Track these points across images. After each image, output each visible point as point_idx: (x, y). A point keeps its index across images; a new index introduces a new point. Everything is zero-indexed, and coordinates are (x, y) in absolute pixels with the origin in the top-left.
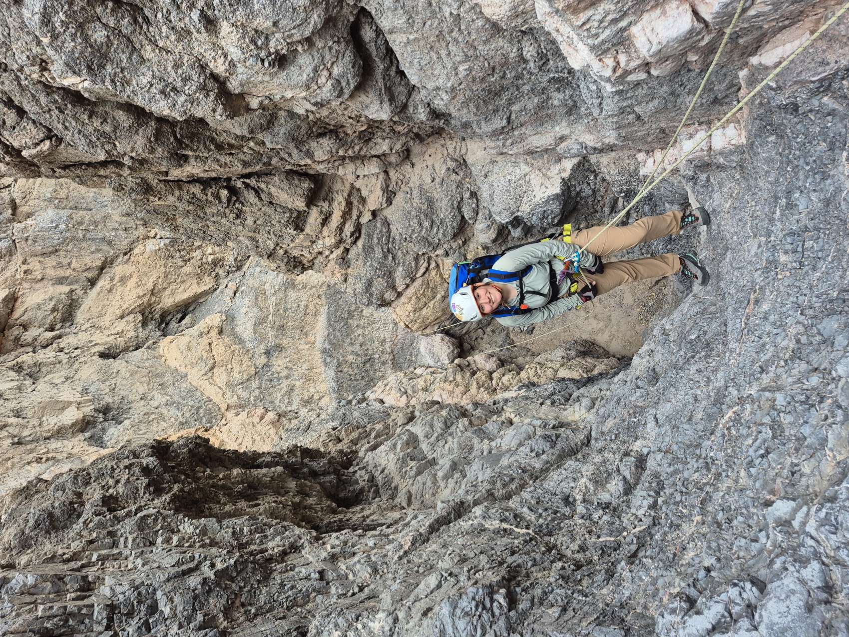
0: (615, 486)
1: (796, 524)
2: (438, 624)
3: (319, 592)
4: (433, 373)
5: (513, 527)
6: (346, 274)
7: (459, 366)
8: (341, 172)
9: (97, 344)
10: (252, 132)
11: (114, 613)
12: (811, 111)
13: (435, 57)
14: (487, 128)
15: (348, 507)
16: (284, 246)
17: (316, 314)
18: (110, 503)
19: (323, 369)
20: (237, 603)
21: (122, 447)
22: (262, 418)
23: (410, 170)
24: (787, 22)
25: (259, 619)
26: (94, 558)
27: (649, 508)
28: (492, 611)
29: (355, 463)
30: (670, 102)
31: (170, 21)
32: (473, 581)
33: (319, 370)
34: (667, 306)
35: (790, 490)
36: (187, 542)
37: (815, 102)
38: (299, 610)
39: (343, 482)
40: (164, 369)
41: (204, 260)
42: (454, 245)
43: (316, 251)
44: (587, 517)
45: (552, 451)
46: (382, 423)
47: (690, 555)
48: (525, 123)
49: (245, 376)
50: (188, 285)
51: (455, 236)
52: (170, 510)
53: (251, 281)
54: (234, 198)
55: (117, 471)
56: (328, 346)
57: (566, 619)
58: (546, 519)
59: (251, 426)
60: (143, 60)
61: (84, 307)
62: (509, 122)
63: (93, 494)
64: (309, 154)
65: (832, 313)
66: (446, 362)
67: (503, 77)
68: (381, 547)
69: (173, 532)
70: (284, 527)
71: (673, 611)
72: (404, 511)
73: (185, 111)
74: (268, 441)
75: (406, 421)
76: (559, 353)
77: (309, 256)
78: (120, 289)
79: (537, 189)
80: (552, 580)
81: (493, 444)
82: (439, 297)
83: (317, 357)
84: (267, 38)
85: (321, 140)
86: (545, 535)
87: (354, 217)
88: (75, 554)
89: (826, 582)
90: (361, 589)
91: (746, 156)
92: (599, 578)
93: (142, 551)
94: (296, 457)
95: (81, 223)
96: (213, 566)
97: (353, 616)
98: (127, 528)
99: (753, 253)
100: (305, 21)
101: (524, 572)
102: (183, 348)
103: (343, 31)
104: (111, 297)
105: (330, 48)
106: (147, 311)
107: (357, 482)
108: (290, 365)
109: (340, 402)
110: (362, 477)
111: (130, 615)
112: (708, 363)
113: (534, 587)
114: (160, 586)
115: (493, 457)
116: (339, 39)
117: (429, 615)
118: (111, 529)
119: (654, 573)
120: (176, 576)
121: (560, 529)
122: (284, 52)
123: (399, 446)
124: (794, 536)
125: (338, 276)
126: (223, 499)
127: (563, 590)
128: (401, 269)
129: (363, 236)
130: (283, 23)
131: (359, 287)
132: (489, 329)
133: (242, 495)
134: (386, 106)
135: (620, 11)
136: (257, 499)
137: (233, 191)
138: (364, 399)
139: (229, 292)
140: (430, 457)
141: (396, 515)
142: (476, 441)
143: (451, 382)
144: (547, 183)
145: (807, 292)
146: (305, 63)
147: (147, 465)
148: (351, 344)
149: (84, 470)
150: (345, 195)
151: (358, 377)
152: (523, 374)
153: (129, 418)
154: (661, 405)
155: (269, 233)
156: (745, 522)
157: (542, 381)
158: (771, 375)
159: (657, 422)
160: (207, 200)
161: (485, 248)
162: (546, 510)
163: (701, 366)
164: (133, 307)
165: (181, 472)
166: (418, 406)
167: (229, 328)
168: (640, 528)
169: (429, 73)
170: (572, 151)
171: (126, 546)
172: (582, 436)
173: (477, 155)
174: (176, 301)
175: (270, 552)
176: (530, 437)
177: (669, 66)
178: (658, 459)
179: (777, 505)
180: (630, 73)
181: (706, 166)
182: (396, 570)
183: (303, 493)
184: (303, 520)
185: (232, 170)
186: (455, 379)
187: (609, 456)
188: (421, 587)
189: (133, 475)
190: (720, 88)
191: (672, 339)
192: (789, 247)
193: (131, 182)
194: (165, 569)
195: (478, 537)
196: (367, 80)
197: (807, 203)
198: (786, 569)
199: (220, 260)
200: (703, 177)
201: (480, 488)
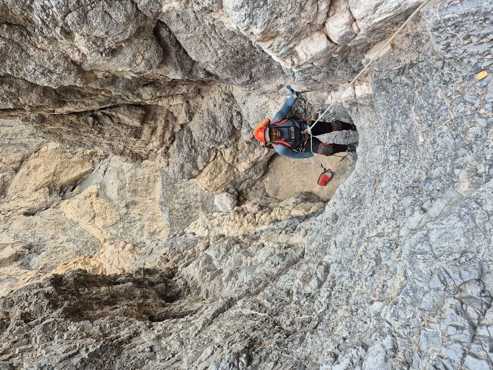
0: (314, 283)
1: (382, 315)
3: (150, 359)
4: (223, 215)
5: (257, 312)
6: (168, 161)
7: (237, 211)
8: (160, 104)
9: (22, 208)
10: (102, 86)
12: (397, 83)
13: (203, 46)
14: (240, 82)
15: (172, 302)
16: (129, 148)
17: (154, 182)
18: (26, 317)
19: (161, 213)
21: (41, 269)
22: (123, 248)
23: (201, 100)
24: (378, 40)
26: (17, 352)
27: (327, 298)
28: (238, 368)
29: (176, 274)
30: (330, 73)
31: (43, 33)
32: (229, 350)
33: (158, 215)
34: (348, 172)
35: (381, 295)
36: (73, 336)
37: (398, 79)
39: (168, 288)
40: (64, 220)
41: (85, 153)
42: (230, 142)
43: (149, 149)
44: (298, 303)
45: (283, 263)
46: (192, 249)
47: (339, 328)
48: (260, 78)
49: (114, 221)
50: (76, 168)
51: (230, 137)
52: (62, 318)
53: (114, 164)
54: (97, 122)
55: (29, 297)
56: (163, 200)
58: (276, 306)
59: (117, 253)
60: (29, 56)
61: (12, 185)
62: (251, 78)
63: (15, 312)
64: (139, 96)
66: (230, 208)
67: (243, 56)
68: (186, 329)
69: (64, 331)
70: (130, 322)
71: (327, 363)
72: (204, 301)
73: (57, 84)
74: (128, 261)
75: (204, 248)
76: (293, 200)
77: (145, 152)
78: (34, 173)
79: (273, 110)
80: (272, 345)
81: (253, 259)
82: (223, 172)
83: (157, 207)
84: (103, 41)
85: (145, 88)
86: (274, 316)
87: (171, 129)
88: (5, 350)
89: (394, 346)
90: (173, 356)
91: (373, 99)
92: (296, 342)
93: (46, 345)
94: (141, 275)
95: (7, 135)
96: (87, 350)
98: (36, 332)
99: (378, 154)
100: (125, 30)
101: (259, 341)
102: (75, 206)
103: (149, 33)
104: (29, 179)
105: (142, 43)
106: (52, 185)
107: (177, 286)
108: (141, 213)
109: (169, 236)
110: (180, 283)
112: (359, 212)
113: (262, 351)
114: (56, 366)
115: (252, 268)
116: (147, 37)
118: (27, 333)
119: (322, 339)
120: (66, 359)
121: (283, 311)
122: (114, 47)
123: (201, 263)
124: (381, 321)
125: (164, 163)
126: (95, 307)
127: (277, 352)
128: (200, 157)
129: (176, 139)
130: (111, 32)
131: (176, 169)
132: (253, 188)
133: (108, 303)
134: (179, 71)
135: (287, 41)
136: (116, 304)
137: (96, 117)
138: (184, 233)
139: (102, 171)
140: (219, 269)
141: (199, 304)
142: (243, 258)
143: (232, 220)
144: (278, 107)
145: (399, 179)
146: (128, 52)
147: (48, 292)
148: (177, 198)
149: (9, 298)
150: (164, 116)
151: (182, 217)
152: (273, 214)
153: (45, 251)
154: (338, 235)
155: (120, 141)
156: (363, 312)
157: (283, 217)
158: (382, 225)
159: (336, 245)
160: (80, 124)
161: (248, 143)
162: (277, 300)
163: (356, 214)
164: (43, 184)
165: (69, 293)
166: (212, 239)
167: (102, 193)
168: (321, 310)
169: (201, 54)
170: (287, 93)
171: (36, 343)
172: (299, 253)
173: (238, 92)
174: (69, 178)
175: (122, 337)
176: (272, 255)
177: (322, 61)
178: (335, 267)
179: (375, 303)
180: (302, 65)
181: (355, 104)
182: (193, 342)
183: (145, 297)
184: (144, 313)
185: (93, 107)
186: (235, 219)
187: (311, 265)
188: (203, 354)
189: (39, 299)
190: (355, 67)
191: (344, 197)
192: (393, 152)
193: (33, 116)
194: (59, 355)
195: (237, 320)
196: (166, 58)
197: (400, 129)
198: (376, 340)
199: (95, 153)
200: (354, 109)
201: (243, 288)
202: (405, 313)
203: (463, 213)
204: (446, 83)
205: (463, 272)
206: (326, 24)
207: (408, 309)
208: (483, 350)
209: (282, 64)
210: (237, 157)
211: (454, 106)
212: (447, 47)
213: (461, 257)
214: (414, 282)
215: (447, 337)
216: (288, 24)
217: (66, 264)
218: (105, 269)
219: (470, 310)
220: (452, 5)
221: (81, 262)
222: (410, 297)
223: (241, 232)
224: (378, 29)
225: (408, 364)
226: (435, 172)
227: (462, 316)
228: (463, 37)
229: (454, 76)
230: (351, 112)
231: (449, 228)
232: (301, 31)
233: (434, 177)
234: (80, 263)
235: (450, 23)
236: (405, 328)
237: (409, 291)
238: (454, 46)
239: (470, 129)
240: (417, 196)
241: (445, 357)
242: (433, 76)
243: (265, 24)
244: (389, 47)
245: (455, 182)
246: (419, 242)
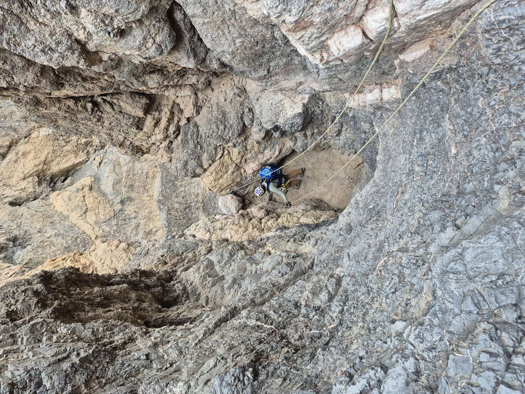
0: (324, 296)
1: (405, 335)
2: (212, 390)
3: (146, 367)
4: (226, 218)
5: (263, 324)
6: (171, 157)
7: (242, 215)
8: (166, 93)
9: (7, 197)
10: (106, 70)
11: (14, 388)
12: (432, 88)
13: (221, 33)
14: (256, 75)
15: (169, 308)
16: (130, 139)
17: (153, 178)
18: (12, 316)
19: (159, 212)
20: (94, 377)
21: (26, 263)
22: (117, 247)
23: (211, 93)
24: (417, 40)
25: (108, 386)
26: (1, 352)
27: (339, 313)
28: (244, 383)
29: (174, 278)
30: (358, 73)
31: (46, 6)
32: (234, 363)
33: (155, 213)
34: (363, 181)
35: (404, 315)
36: (62, 339)
37: (433, 84)
38: (133, 379)
39: (166, 291)
40: (53, 213)
41: (79, 142)
42: (239, 141)
43: (151, 142)
44: (306, 316)
45: (291, 272)
46: (193, 253)
47: (354, 346)
48: (279, 73)
49: (107, 217)
50: (68, 158)
51: (239, 135)
52: (51, 318)
53: (111, 156)
54: (96, 109)
55: (16, 294)
56: (162, 198)
57: (285, 385)
58: (283, 318)
59: (110, 252)
60: (28, 30)
62: (268, 72)
64: (144, 83)
65: (435, 209)
66: (234, 212)
67: (263, 47)
68: (186, 337)
69: (53, 333)
70: (125, 326)
71: (341, 383)
72: (204, 309)
73: (58, 63)
74: (121, 261)
75: (206, 252)
76: (302, 207)
77: (146, 145)
78: (22, 160)
79: (288, 109)
80: (280, 360)
81: (258, 267)
82: (230, 172)
83: (155, 205)
84: (112, 19)
85: (152, 75)
86: (281, 328)
87: (176, 122)
89: (417, 369)
90: (171, 365)
92: (307, 358)
93: (33, 347)
94: (137, 277)
96: (78, 354)
97: (164, 384)
98: (23, 332)
99: (402, 163)
100: (137, 9)
101: (266, 354)
102: (66, 199)
103: (162, 14)
104: (16, 166)
105: (154, 25)
106: (42, 175)
107: (175, 291)
108: (137, 210)
109: (167, 237)
110: (178, 288)
111: (24, 389)
112: (377, 224)
113: (269, 366)
114: (44, 370)
115: (257, 276)
116: (159, 19)
117: (209, 384)
118: (12, 333)
119: (335, 357)
120: (54, 363)
121: (290, 324)
122: (123, 27)
123: (202, 269)
124: (404, 342)
125: (166, 158)
126: (87, 308)
127: (285, 367)
128: (206, 155)
129: (181, 133)
130: (122, 11)
131: (179, 165)
133: (101, 305)
134: (192, 60)
135: (320, 33)
136: (110, 306)
137: (95, 104)
138: (183, 235)
139: (96, 163)
140: (221, 275)
141: (198, 312)
142: (248, 265)
143: (237, 225)
144: (294, 106)
145: (426, 192)
146: (138, 34)
147: (37, 290)
148: (177, 197)
150: (170, 107)
151: (181, 217)
152: (280, 220)
153: (30, 245)
154: (352, 247)
155: (120, 131)
156: (382, 330)
157: (291, 224)
158: (405, 240)
159: (349, 257)
160: (78, 109)
161: (258, 143)
162: (284, 311)
163: (373, 226)
164: (32, 172)
165: (60, 291)
166: (214, 243)
167: (96, 186)
168: (332, 326)
169: (218, 42)
170: (306, 91)
171: (22, 344)
172: (309, 263)
173: (252, 86)
174: (61, 168)
175: (116, 343)
176: (279, 264)
177: (353, 58)
178: (348, 281)
179: (397, 323)
180: (331, 61)
181: (379, 108)
182: (193, 352)
183: (140, 300)
184: (139, 318)
185: (94, 92)
186: (239, 223)
187: (322, 277)
188: (205, 366)
189: (27, 296)
190: (386, 67)
191: (360, 207)
192: (420, 163)
193: (26, 98)
194: (47, 358)
195: (242, 331)
196: (179, 44)
197: (430, 139)
198: (398, 362)
199: (90, 142)
200: (379, 113)
201: (247, 297)
202: (432, 335)
203: (504, 232)
204: (489, 91)
205: (499, 295)
206: (364, 17)
207: (435, 331)
208: (518, 379)
209: (310, 58)
210: (245, 157)
211: (496, 116)
212: (497, 52)
213: (498, 279)
214: (444, 303)
215: (478, 364)
216: (324, 14)
217: (54, 260)
218: (96, 268)
219: (505, 336)
220: (509, 5)
221: (71, 258)
222: (438, 318)
223: (245, 238)
224: (420, 27)
225: (433, 389)
226: (469, 187)
227: (496, 343)
228: (517, 41)
229: (500, 84)
230: (375, 116)
231: (487, 247)
232: (336, 23)
233: (467, 191)
234: (69, 260)
235: (504, 26)
236: (431, 351)
237: (438, 312)
238: (505, 51)
239: (513, 142)
240: (447, 211)
241: (475, 385)
242: (475, 83)
243: (299, 12)
244: (428, 48)
245: (494, 199)
246: (453, 261)
